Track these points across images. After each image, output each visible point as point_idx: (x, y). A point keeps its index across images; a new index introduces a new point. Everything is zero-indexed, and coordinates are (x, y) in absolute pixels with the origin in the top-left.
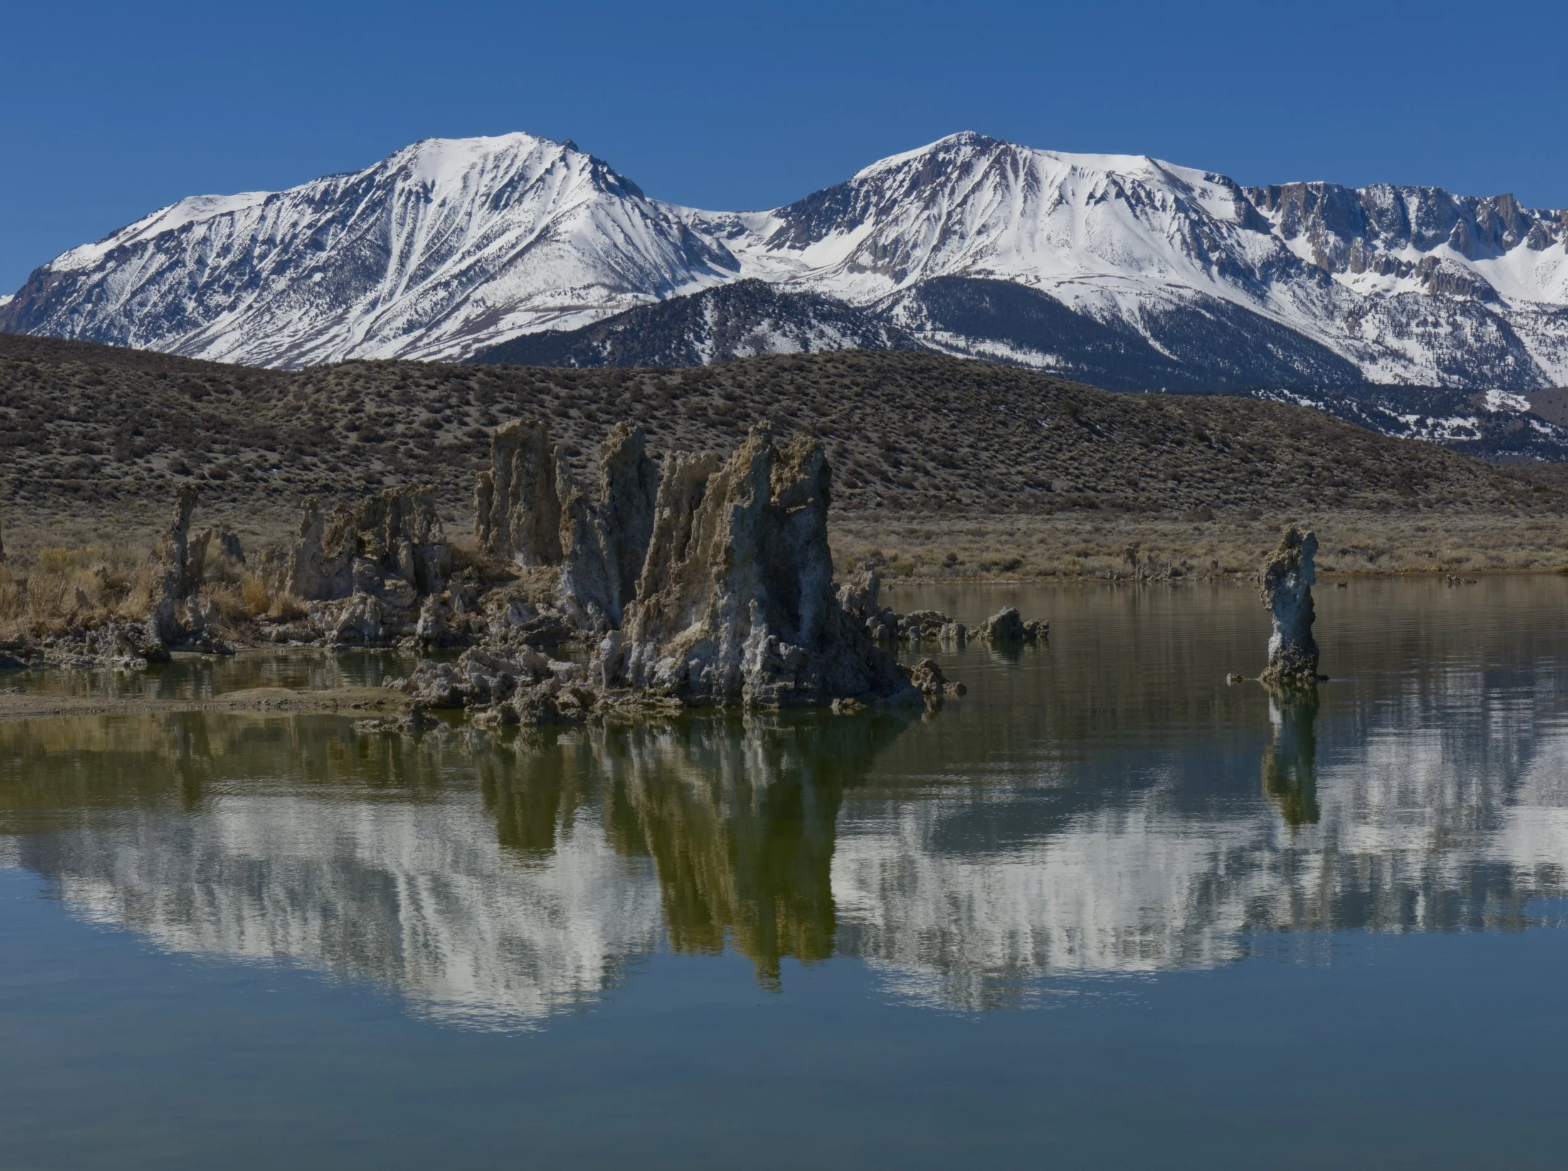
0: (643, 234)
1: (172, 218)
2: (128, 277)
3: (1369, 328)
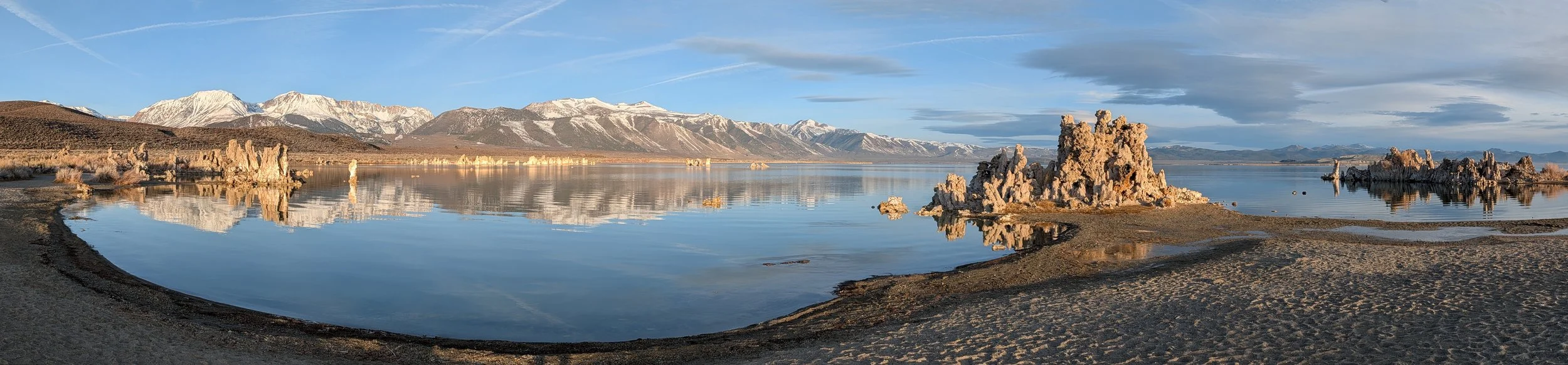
0: (241, 106)
1: (160, 104)
2: (152, 113)
3: (357, 123)
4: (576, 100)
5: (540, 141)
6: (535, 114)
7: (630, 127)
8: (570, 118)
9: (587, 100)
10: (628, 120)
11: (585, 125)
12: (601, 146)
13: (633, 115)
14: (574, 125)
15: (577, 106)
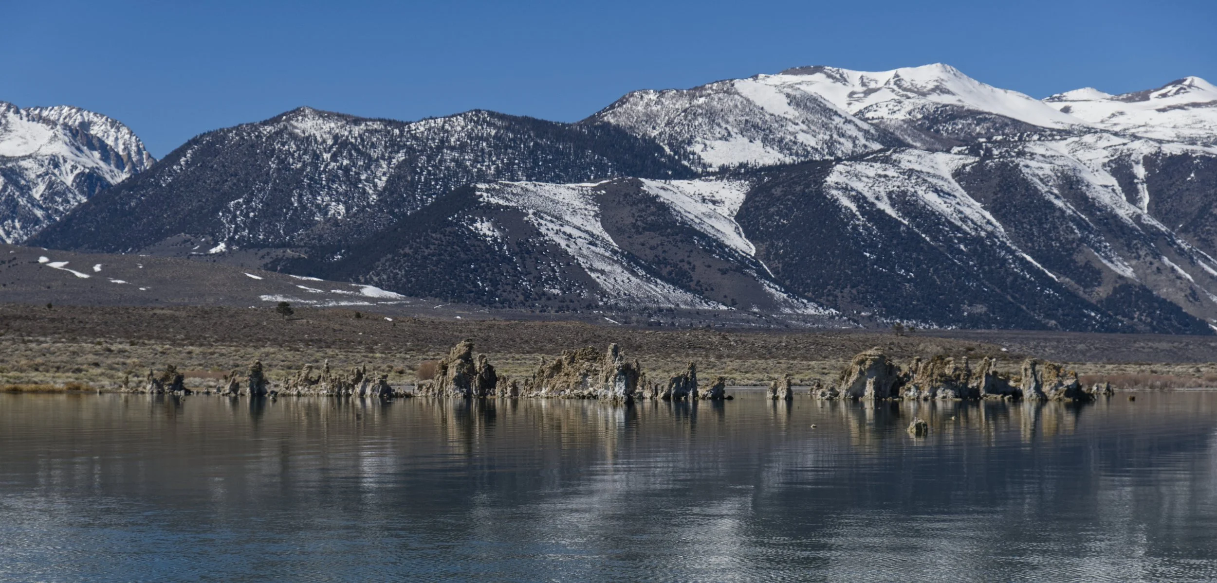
4: (854, 76)
5: (679, 279)
6: (651, 145)
7: (1125, 211)
8: (826, 167)
9: (907, 74)
10: (1114, 173)
11: (900, 200)
12: (980, 309)
13: (1142, 149)
14: (845, 202)
15: (857, 107)
